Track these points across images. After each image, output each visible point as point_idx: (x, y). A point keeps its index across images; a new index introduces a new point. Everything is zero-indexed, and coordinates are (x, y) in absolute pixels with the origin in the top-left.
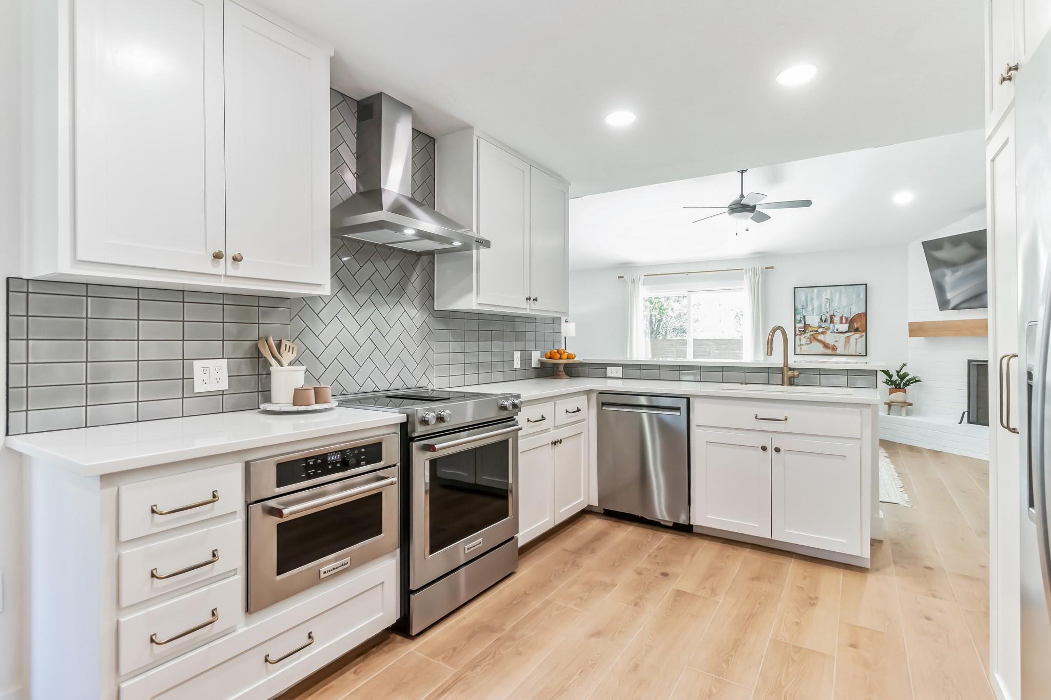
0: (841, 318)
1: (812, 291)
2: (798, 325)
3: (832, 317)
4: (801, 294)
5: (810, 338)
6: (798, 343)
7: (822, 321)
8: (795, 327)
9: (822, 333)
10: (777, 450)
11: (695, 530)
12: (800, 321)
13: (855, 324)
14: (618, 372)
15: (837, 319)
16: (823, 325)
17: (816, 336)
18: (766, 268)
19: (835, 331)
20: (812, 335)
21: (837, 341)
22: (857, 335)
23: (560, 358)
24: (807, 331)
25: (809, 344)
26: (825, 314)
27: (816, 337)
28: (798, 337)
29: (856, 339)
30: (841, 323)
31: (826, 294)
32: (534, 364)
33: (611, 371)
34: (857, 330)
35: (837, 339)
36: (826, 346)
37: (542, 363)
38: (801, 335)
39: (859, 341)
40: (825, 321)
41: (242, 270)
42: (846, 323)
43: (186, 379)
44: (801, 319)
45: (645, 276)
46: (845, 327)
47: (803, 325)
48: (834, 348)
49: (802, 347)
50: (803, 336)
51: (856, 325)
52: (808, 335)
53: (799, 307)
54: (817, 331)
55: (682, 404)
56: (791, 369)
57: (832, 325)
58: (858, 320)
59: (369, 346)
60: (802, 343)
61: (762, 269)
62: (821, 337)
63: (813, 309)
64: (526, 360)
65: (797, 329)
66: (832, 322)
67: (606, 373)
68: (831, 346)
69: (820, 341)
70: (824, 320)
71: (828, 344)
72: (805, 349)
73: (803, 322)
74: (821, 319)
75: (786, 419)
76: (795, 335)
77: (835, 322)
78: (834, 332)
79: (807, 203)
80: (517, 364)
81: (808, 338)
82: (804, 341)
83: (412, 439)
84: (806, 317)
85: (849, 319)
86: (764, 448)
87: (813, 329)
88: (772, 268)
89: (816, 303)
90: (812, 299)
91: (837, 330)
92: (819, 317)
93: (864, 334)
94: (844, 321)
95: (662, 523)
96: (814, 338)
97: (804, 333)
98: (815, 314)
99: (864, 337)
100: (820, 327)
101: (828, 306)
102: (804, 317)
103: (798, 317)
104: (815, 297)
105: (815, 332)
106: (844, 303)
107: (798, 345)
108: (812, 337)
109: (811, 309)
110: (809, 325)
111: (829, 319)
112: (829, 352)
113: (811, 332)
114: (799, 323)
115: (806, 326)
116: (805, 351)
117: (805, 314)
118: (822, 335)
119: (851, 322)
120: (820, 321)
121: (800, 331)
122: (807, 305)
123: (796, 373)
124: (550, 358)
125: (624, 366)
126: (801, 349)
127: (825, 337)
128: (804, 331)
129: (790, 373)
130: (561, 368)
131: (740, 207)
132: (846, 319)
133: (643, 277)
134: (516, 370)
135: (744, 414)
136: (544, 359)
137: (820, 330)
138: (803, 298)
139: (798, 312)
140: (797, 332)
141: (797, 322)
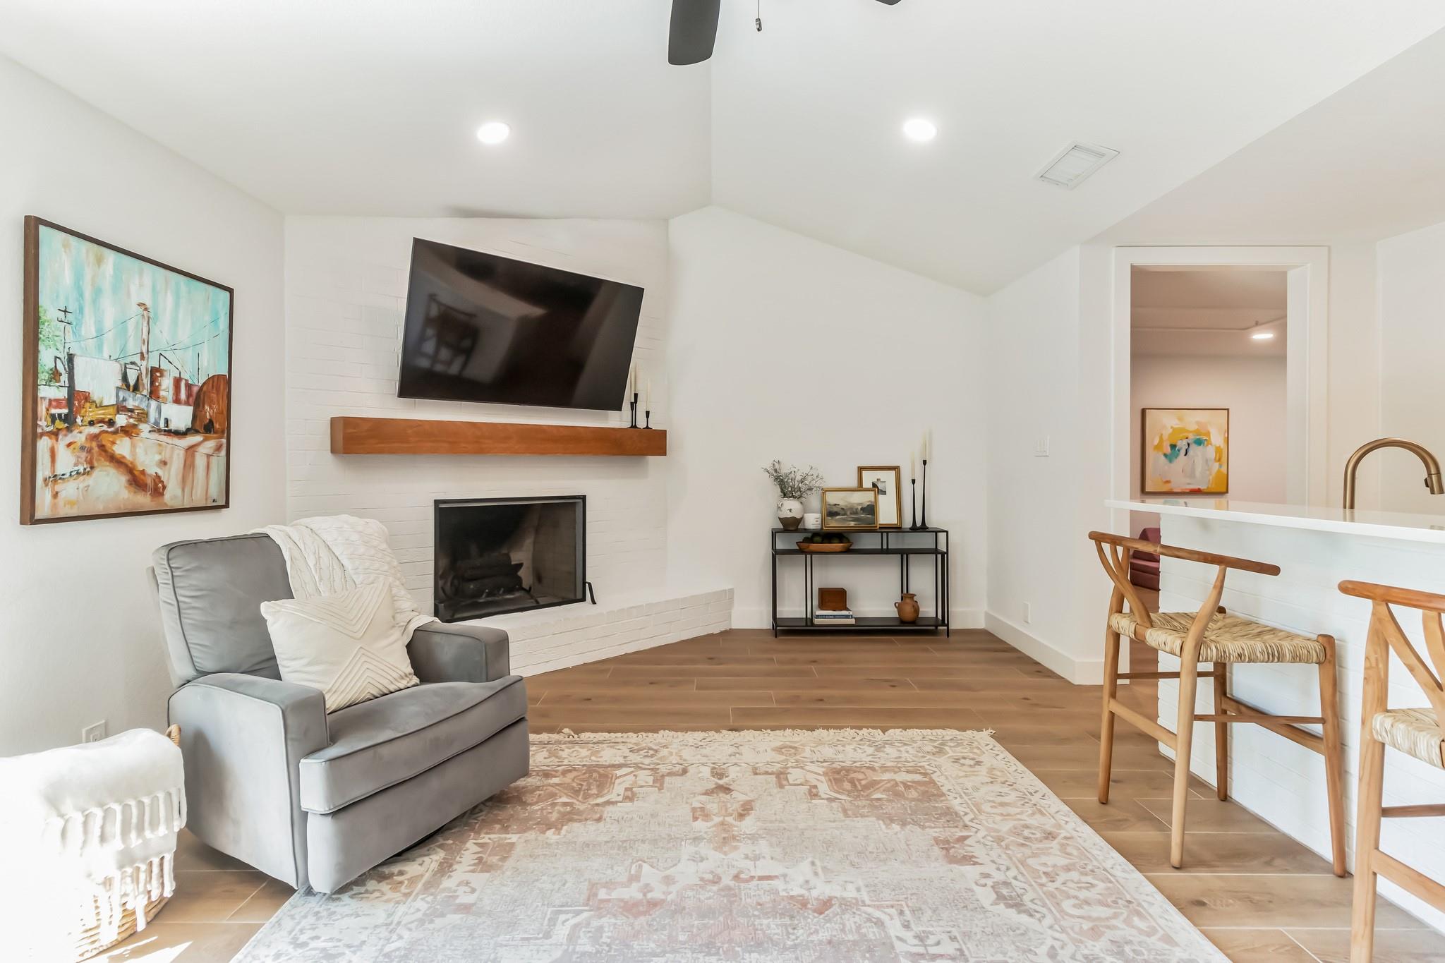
0: (177, 382)
2: (46, 392)
3: (155, 373)
5: (90, 451)
6: (43, 471)
7: (128, 386)
8: (31, 403)
9: (127, 431)
12: (52, 376)
13: (207, 408)
15: (166, 384)
16: (130, 404)
17: (106, 440)
19: (162, 425)
20: (94, 437)
21: (165, 463)
22: (210, 445)
24: (79, 420)
25: (86, 473)
26: (137, 359)
27: (108, 445)
28: (40, 447)
29: (208, 456)
30: (177, 401)
31: (141, 285)
34: (208, 428)
35: (166, 455)
36: (137, 480)
38: (55, 434)
39: (214, 460)
40: (136, 388)
42: (187, 403)
44: (61, 368)
46: (181, 416)
47: (62, 394)
48: (157, 489)
49: (57, 488)
50: (65, 439)
51: (208, 412)
52: (81, 435)
53: (52, 311)
54: (111, 423)
57: (153, 404)
58: (214, 395)
60: (59, 471)
62: (122, 447)
63: (100, 335)
65: (42, 408)
66: (154, 393)
68: (149, 481)
69: (117, 461)
70: (132, 382)
71: (143, 472)
72: (71, 495)
73: (64, 378)
74: (125, 378)
76: (31, 436)
77: (162, 393)
78: (159, 431)
81: (82, 448)
82: (66, 461)
84: (77, 361)
85: (195, 390)
87: (99, 414)
89: (110, 315)
90: (98, 292)
91: (167, 421)
92: (116, 369)
93: (224, 441)
94: (183, 396)
96: (102, 447)
97: (69, 430)
98: (106, 351)
99: (223, 453)
100: (120, 408)
101: (145, 336)
102: (71, 358)
103: (46, 358)
104: (107, 285)
105: (105, 428)
106: (184, 336)
107: (46, 481)
108: (94, 444)
110: (86, 397)
111: (146, 381)
112: (144, 500)
113: (91, 423)
114: (48, 383)
115: (75, 399)
116: (71, 503)
117: (73, 347)
118: (127, 439)
119: (198, 398)
120: (119, 384)
121: (53, 416)
126: (55, 495)
127: (133, 446)
128: (68, 421)
132: (189, 386)
137: (121, 420)
138: (68, 278)
139: (45, 331)
140: (43, 424)
141: (43, 376)
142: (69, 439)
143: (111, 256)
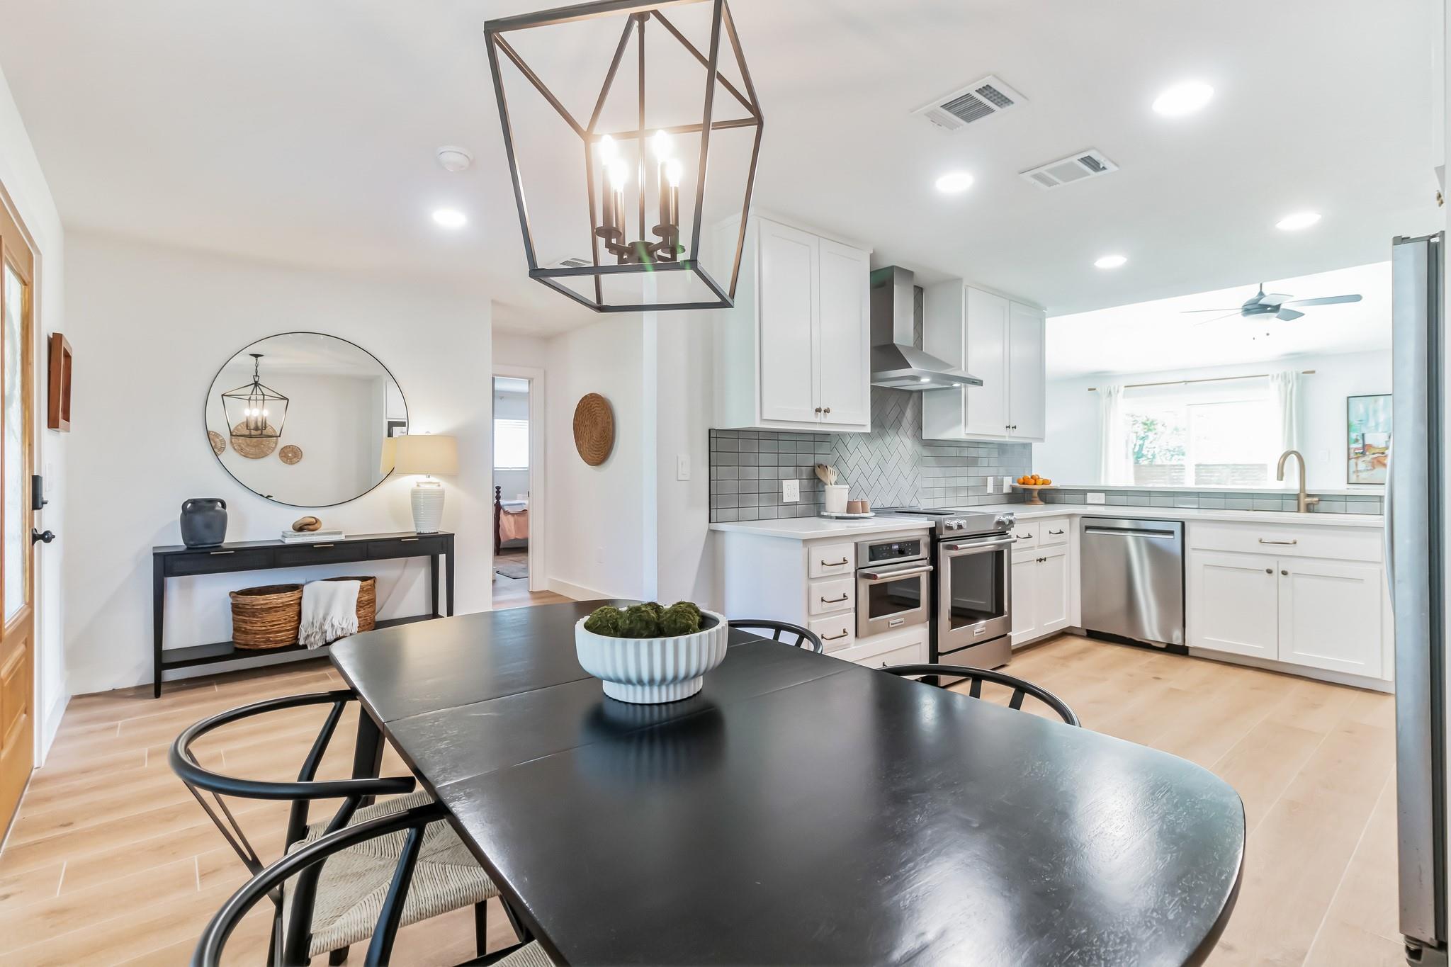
1: (1376, 401)
2: (1353, 446)
4: (1359, 407)
5: (1373, 462)
6: (1352, 469)
8: (1348, 449)
10: (1284, 573)
11: (1191, 652)
12: (1357, 441)
14: (1101, 498)
17: (1381, 460)
18: (1304, 373)
20: (1376, 458)
23: (1035, 484)
24: (1367, 453)
25: (1370, 470)
28: (1352, 462)
32: (1006, 490)
33: (1090, 498)
37: (1013, 489)
38: (1357, 458)
41: (829, 418)
43: (779, 493)
44: (1359, 438)
45: (1126, 387)
47: (1361, 446)
49: (1359, 474)
50: (1360, 461)
52: (1369, 457)
53: (1353, 420)
54: (1384, 453)
55: (1177, 528)
56: (1309, 496)
59: (877, 471)
60: (1359, 469)
61: (1297, 375)
63: (1377, 425)
64: (998, 485)
65: (1352, 451)
67: (1085, 499)
72: (1364, 476)
73: (1361, 441)
75: (1295, 543)
76: (1349, 459)
79: (1357, 298)
80: (990, 489)
81: (1370, 462)
82: (1362, 466)
83: (939, 540)
84: (1366, 436)
86: (1269, 572)
87: (1377, 451)
88: (1313, 372)
89: (1382, 417)
90: (1375, 412)
92: (1386, 435)
95: (1154, 644)
96: (1378, 461)
97: (1364, 456)
98: (1380, 430)
102: (1363, 435)
103: (1353, 436)
104: (1380, 408)
105: (1379, 455)
107: (1354, 472)
108: (1375, 461)
109: (1373, 424)
110: (1370, 446)
113: (1374, 454)
114: (1354, 443)
115: (1366, 447)
116: (1364, 479)
117: (1364, 430)
120: (1388, 440)
121: (1356, 453)
122: (1368, 420)
123: (1316, 499)
124: (1024, 484)
125: (1107, 492)
126: (1358, 476)
128: (1363, 454)
129: (1309, 500)
130: (1036, 494)
131: (1258, 307)
133: (1122, 389)
134: (989, 495)
135: (1248, 538)
136: (1017, 484)
138: (1362, 410)
139: (1352, 428)
140: (1352, 455)
141: (1351, 441)
142: (1363, 459)
143: (1382, 398)
